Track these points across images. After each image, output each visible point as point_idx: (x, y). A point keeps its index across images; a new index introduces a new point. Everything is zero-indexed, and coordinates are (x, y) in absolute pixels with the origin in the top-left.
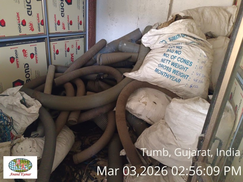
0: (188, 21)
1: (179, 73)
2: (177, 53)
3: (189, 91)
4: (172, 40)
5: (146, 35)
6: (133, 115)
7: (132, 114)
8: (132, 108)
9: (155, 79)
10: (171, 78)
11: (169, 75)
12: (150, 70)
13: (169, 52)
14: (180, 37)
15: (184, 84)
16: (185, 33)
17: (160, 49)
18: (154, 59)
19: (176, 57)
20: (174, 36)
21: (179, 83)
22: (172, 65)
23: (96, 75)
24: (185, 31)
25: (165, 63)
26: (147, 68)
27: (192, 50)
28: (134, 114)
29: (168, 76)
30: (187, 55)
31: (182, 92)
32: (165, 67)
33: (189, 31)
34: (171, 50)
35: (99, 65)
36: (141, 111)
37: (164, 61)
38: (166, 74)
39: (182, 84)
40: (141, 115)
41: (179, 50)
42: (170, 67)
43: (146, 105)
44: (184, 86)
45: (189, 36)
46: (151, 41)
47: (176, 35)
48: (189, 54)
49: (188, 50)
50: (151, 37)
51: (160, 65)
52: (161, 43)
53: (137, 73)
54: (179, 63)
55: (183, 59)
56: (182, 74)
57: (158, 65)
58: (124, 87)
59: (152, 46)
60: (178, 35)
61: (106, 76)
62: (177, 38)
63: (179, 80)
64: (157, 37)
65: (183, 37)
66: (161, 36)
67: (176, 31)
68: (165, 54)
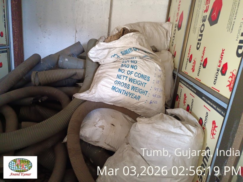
0: (138, 34)
1: (138, 89)
2: (133, 68)
3: (149, 107)
4: (125, 54)
5: (93, 48)
6: (89, 144)
7: (87, 142)
8: (87, 136)
9: (113, 98)
10: (131, 96)
11: (128, 92)
12: (106, 88)
13: (124, 67)
14: (132, 51)
15: (144, 100)
16: (137, 47)
17: (112, 64)
18: (108, 75)
19: (133, 72)
20: (127, 50)
21: (139, 100)
22: (130, 81)
23: (32, 99)
24: (136, 44)
25: (122, 80)
26: (102, 86)
27: (147, 64)
28: (89, 142)
29: (127, 94)
30: (144, 69)
31: (142, 110)
32: (123, 84)
33: (140, 44)
34: (126, 66)
35: (35, 85)
36: (98, 137)
37: (120, 77)
38: (124, 92)
39: (142, 101)
40: (98, 142)
41: (135, 65)
42: (128, 84)
43: (103, 129)
44: (144, 102)
45: (141, 50)
46: (100, 55)
47: (129, 49)
48: (145, 69)
49: (144, 64)
50: (100, 51)
51: (116, 82)
52: (112, 57)
53: (90, 93)
54: (137, 78)
55: (140, 74)
56: (141, 90)
57: (114, 82)
58: (75, 111)
59: (102, 61)
60: (130, 49)
61: (45, 98)
62: (130, 52)
63: (139, 97)
64: (107, 51)
65: (135, 51)
66: (112, 49)
67: (128, 44)
68: (119, 69)
